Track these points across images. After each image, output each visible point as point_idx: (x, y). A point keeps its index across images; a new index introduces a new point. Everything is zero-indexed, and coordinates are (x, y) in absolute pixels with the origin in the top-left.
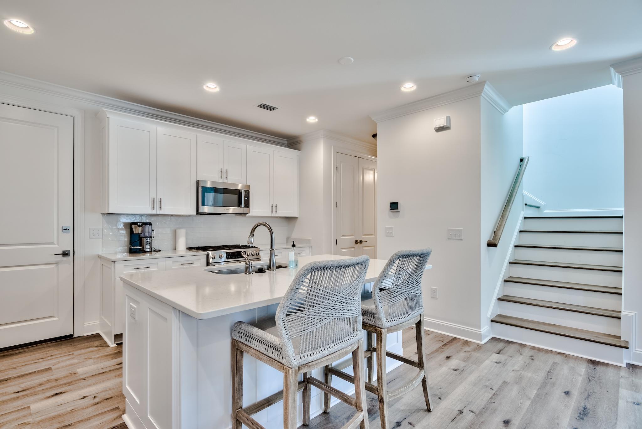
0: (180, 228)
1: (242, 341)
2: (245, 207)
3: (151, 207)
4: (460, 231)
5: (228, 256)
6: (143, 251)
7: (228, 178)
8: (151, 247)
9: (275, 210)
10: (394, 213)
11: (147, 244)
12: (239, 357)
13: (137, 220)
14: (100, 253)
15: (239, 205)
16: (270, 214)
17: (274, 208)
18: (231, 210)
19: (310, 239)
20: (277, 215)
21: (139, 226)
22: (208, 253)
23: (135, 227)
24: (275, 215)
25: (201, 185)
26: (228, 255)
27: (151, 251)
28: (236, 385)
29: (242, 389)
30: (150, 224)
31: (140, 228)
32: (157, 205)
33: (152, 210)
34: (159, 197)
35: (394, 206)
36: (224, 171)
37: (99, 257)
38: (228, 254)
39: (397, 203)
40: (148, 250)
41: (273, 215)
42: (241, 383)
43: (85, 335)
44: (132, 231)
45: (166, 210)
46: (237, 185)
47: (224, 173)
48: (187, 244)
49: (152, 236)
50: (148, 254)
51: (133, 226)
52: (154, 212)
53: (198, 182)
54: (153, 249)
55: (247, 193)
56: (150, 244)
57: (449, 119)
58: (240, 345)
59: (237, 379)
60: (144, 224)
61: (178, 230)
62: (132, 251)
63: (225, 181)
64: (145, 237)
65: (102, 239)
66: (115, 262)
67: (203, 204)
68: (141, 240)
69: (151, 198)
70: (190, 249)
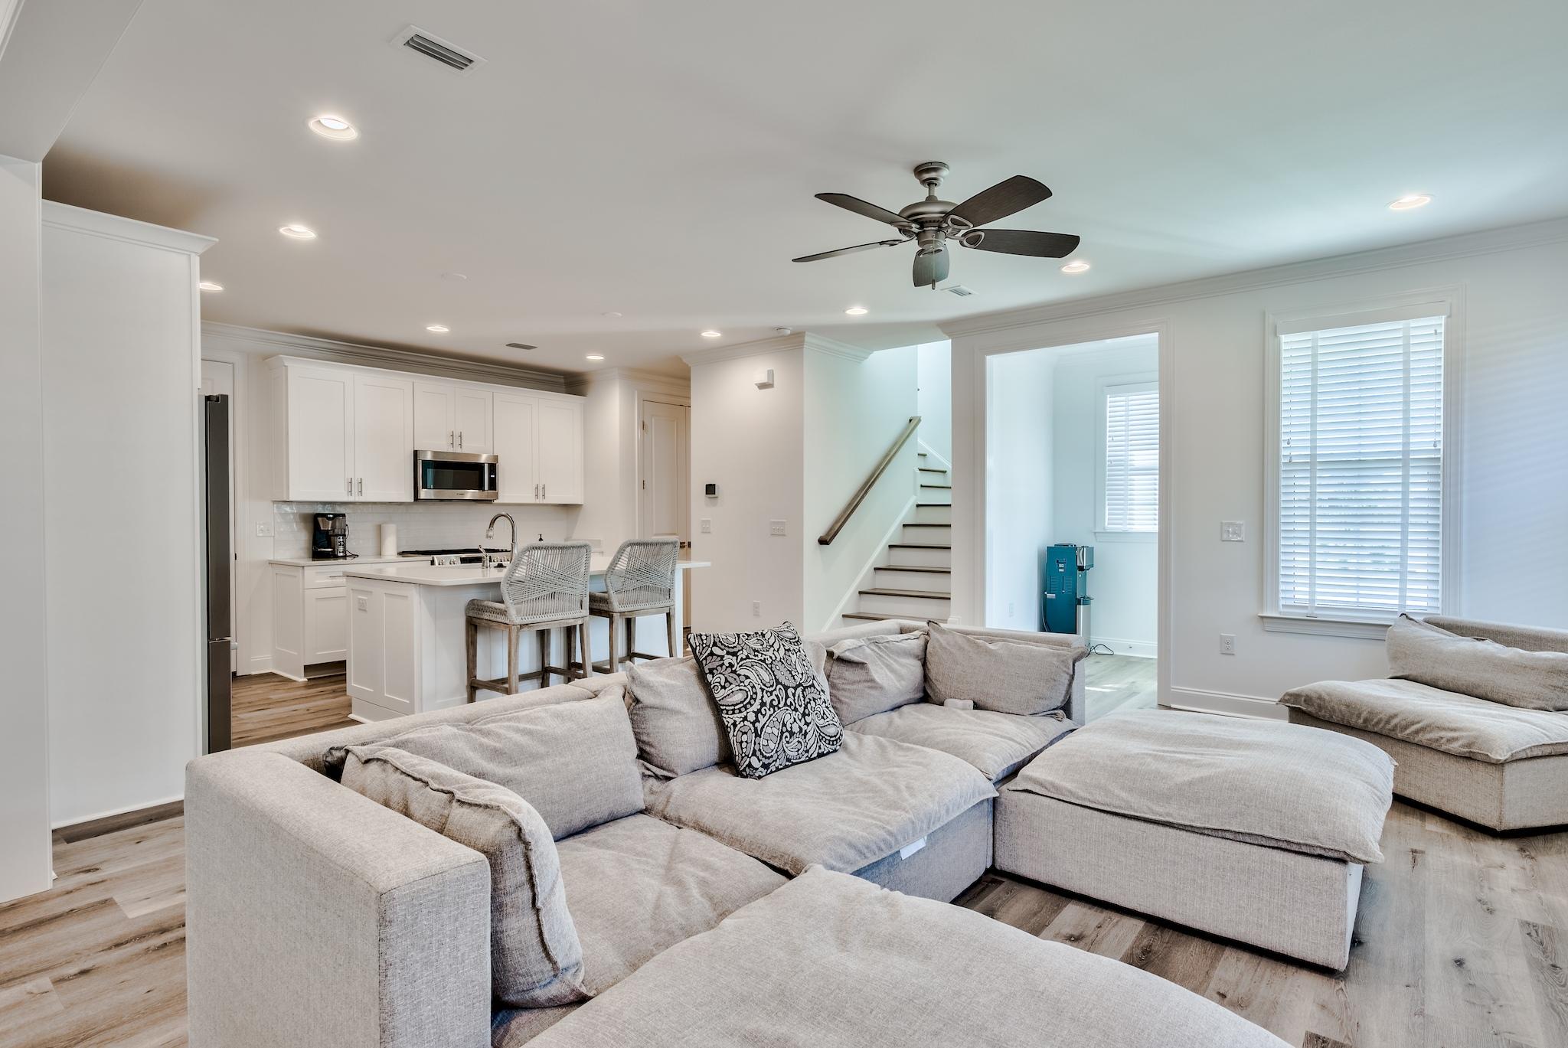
0: (386, 523)
1: (475, 616)
2: (490, 489)
3: (346, 492)
4: (783, 523)
6: (333, 556)
7: (464, 445)
8: (345, 551)
9: (541, 493)
10: (712, 500)
11: (339, 545)
12: (473, 632)
13: (320, 510)
14: (271, 558)
15: (481, 487)
16: (532, 500)
17: (540, 490)
18: (470, 494)
19: (600, 541)
20: (545, 502)
21: (329, 519)
22: (433, 558)
23: (323, 520)
24: (540, 501)
25: (421, 458)
27: (345, 557)
28: (471, 656)
29: (476, 661)
30: (344, 515)
31: (330, 522)
32: (355, 490)
33: (348, 495)
34: (358, 476)
35: (710, 489)
36: (457, 434)
37: (271, 563)
38: (463, 560)
39: (714, 485)
40: (341, 554)
41: (538, 502)
42: (475, 655)
43: (253, 673)
44: (316, 527)
45: (369, 496)
46: (479, 456)
47: (456, 437)
48: (398, 547)
49: (347, 533)
50: (341, 561)
51: (320, 519)
52: (351, 499)
53: (416, 453)
54: (348, 554)
55: (493, 468)
56: (344, 546)
57: (771, 374)
58: (474, 620)
59: (471, 651)
60: (335, 516)
61: (384, 525)
62: (316, 556)
63: (458, 450)
64: (337, 535)
65: (274, 539)
66: (303, 567)
67: (425, 486)
68: (330, 539)
69: (348, 479)
70: (403, 554)
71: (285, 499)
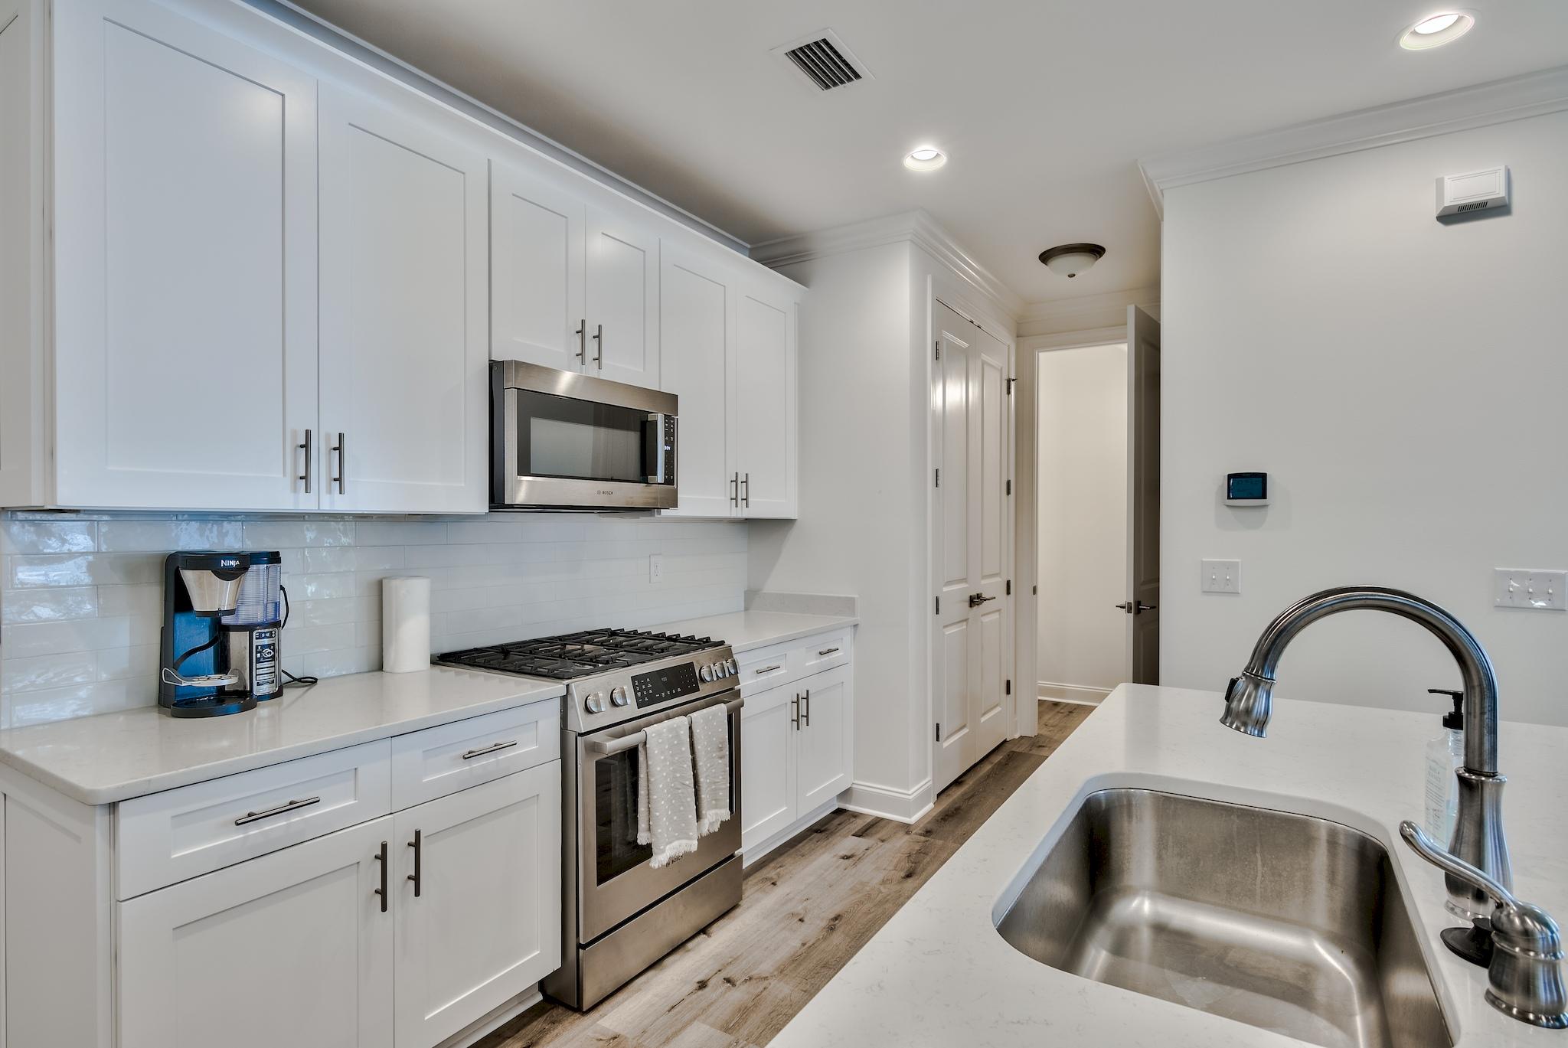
0: (401, 574)
2: (665, 481)
3: (288, 481)
5: (639, 694)
7: (604, 361)
9: (740, 495)
10: (1243, 512)
11: (258, 661)
13: (191, 540)
15: (647, 472)
16: (729, 512)
17: (740, 486)
19: (853, 599)
20: (746, 513)
21: (225, 572)
22: (567, 686)
25: (516, 381)
26: (641, 690)
30: (274, 558)
31: (230, 585)
32: (323, 466)
33: (295, 490)
34: (330, 428)
35: (1246, 486)
36: (590, 330)
38: (640, 685)
40: (265, 689)
41: (736, 514)
44: (179, 600)
45: (362, 493)
47: (590, 339)
49: (282, 617)
50: (264, 711)
51: (189, 576)
52: (306, 503)
53: (496, 370)
54: (286, 681)
55: (669, 423)
60: (247, 560)
61: (395, 583)
62: (174, 708)
63: (595, 374)
64: (250, 629)
66: (113, 807)
67: (524, 469)
68: (227, 638)
69: (295, 433)
70: (443, 659)
71: (36, 501)
